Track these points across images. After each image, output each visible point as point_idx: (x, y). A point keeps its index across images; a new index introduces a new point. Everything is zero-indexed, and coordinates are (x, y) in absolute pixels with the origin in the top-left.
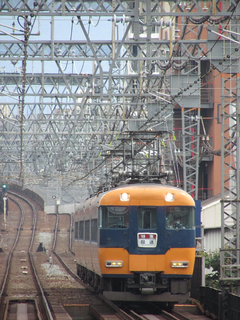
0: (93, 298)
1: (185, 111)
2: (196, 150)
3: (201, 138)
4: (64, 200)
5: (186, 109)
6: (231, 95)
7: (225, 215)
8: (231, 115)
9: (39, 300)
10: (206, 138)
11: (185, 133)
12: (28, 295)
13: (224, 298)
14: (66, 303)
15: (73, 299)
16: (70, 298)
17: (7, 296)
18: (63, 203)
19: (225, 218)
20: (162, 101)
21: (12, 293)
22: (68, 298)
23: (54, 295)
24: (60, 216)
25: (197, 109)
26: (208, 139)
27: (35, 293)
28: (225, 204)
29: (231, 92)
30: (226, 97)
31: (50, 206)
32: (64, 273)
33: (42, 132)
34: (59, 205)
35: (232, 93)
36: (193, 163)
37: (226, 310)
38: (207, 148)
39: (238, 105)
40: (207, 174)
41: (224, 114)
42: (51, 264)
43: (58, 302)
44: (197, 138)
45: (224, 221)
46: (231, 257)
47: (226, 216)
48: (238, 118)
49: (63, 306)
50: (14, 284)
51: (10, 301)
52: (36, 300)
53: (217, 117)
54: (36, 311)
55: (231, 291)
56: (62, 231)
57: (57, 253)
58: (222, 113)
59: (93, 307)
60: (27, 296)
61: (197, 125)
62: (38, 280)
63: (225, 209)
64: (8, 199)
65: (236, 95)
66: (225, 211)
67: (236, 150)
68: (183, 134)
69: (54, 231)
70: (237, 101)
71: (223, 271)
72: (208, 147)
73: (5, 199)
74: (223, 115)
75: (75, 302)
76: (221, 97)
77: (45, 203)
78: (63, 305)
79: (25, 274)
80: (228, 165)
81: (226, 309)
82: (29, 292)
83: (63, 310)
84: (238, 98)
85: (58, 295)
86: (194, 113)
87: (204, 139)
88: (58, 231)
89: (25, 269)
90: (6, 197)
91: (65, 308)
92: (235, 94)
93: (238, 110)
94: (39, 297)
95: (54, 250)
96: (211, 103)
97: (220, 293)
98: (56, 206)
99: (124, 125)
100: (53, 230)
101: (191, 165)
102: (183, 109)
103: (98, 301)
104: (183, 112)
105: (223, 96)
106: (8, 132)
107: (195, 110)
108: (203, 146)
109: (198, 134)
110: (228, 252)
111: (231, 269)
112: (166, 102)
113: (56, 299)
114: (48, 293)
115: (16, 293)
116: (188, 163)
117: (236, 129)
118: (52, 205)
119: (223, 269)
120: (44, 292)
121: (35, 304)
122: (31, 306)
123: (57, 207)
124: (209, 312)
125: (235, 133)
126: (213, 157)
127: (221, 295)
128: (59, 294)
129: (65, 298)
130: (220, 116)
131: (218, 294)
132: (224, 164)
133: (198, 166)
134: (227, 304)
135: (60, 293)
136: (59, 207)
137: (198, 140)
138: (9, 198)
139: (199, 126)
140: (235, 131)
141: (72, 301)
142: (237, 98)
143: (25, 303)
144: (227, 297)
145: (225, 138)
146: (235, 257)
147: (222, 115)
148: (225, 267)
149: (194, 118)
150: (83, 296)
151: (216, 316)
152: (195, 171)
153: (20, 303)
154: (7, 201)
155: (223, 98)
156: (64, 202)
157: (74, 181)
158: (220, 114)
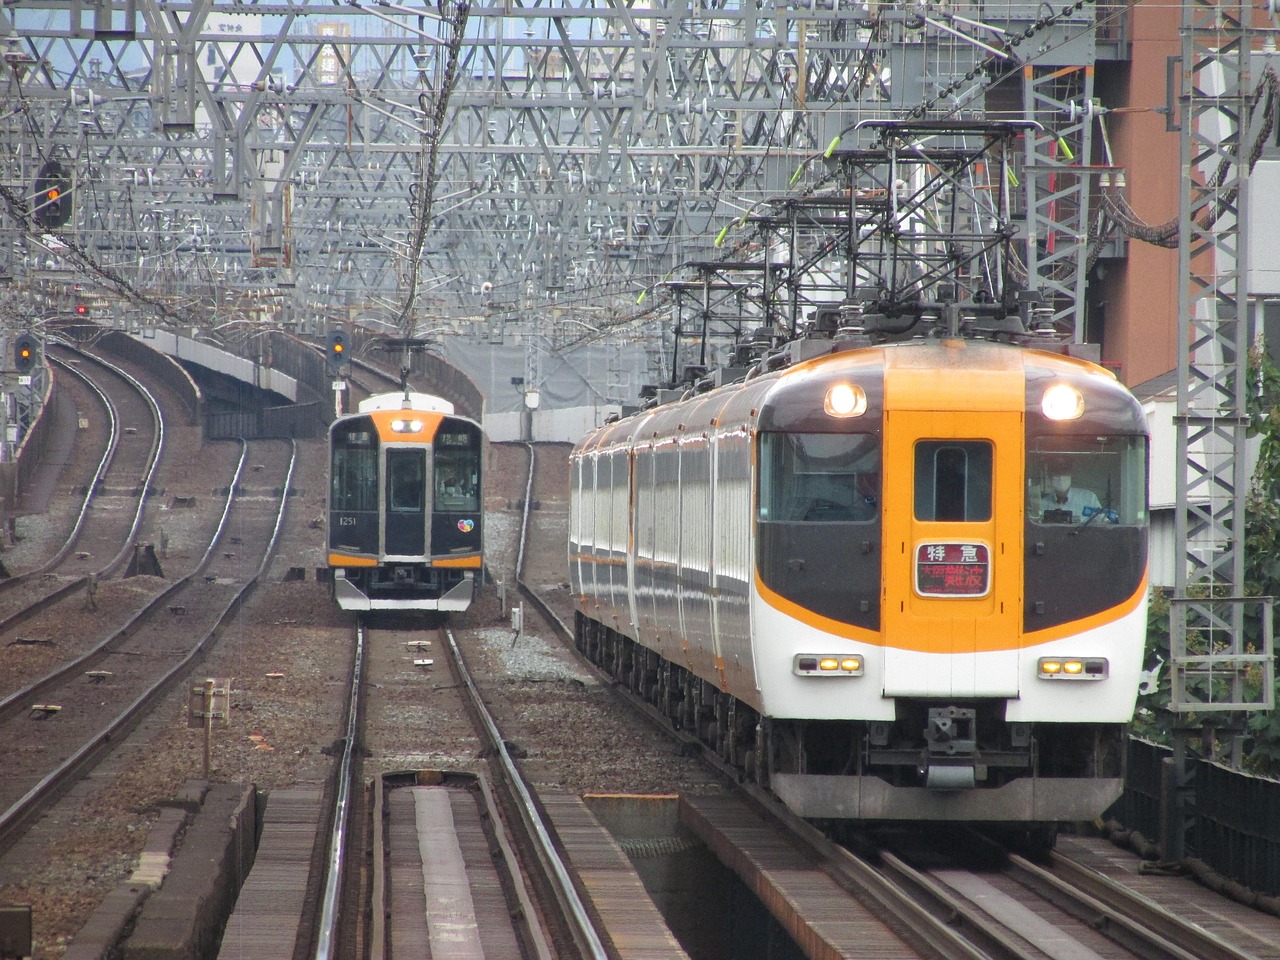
0: (690, 770)
1: (1036, 76)
2: (1075, 226)
3: (1095, 180)
4: (551, 389)
5: (1040, 70)
6: (1219, 23)
7: (1191, 470)
8: (1218, 100)
9: (489, 775)
10: (1112, 179)
11: (1036, 161)
12: (446, 753)
13: (1184, 778)
14: (593, 787)
15: (614, 773)
16: (605, 767)
17: (370, 755)
18: (552, 402)
19: (1189, 481)
20: (944, 35)
21: (387, 747)
22: (597, 769)
23: (543, 754)
24: (542, 451)
25: (1083, 71)
26: (1121, 183)
27: (471, 745)
28: (1193, 430)
29: (1219, 14)
30: (1202, 33)
31: (501, 411)
32: (569, 668)
33: (493, 142)
34: (535, 409)
35: (1225, 16)
36: (1065, 269)
37: (1192, 823)
38: (1120, 216)
39: (1243, 62)
40: (1103, 308)
41: (1191, 94)
42: (518, 633)
43: (563, 783)
44: (1079, 180)
45: (1189, 493)
46: (1211, 629)
47: (1193, 475)
48: (1244, 109)
49: (583, 800)
50: (388, 709)
51: (386, 778)
52: (480, 775)
53: (1165, 106)
54: (485, 816)
55: (1208, 751)
56: (549, 507)
57: (531, 589)
58: (1185, 90)
59: (693, 806)
60: (445, 759)
61: (1080, 132)
62: (474, 692)
63: (1190, 448)
64: (350, 386)
65: (1237, 24)
66: (1190, 456)
67: (1234, 228)
68: (1030, 162)
69: (521, 506)
70: (1240, 45)
71: (1180, 678)
72: (1123, 212)
73: (339, 386)
74: (1189, 98)
75: (624, 785)
76: (1182, 30)
77: (485, 401)
78: (581, 796)
79: (424, 668)
80: (1205, 284)
81: (1188, 817)
82: (448, 740)
83: (586, 815)
84: (1244, 34)
85: (557, 756)
86: (1068, 87)
87: (1105, 183)
88: (535, 506)
89: (420, 649)
90: (343, 378)
91: (590, 807)
92: (1232, 21)
93: (1243, 81)
94: (489, 763)
95: (522, 575)
96: (1122, 41)
97: (1167, 760)
98: (524, 414)
99: (798, 119)
100: (514, 501)
101: (1057, 277)
102: (1028, 71)
103: (706, 784)
104: (1029, 83)
105: (1188, 29)
106: (368, 144)
107: (1073, 73)
108: (1102, 207)
109: (1086, 161)
110: (1197, 607)
111: (1211, 672)
112: (959, 38)
113: (555, 771)
114: (523, 748)
115: (404, 747)
116: (1045, 271)
117: (1234, 152)
118: (505, 409)
119: (1180, 670)
120: (506, 744)
121: (478, 788)
122: (465, 797)
123: (529, 415)
124: (1121, 827)
125: (1229, 164)
126: (1126, 243)
127: (1173, 767)
128: (560, 750)
129: (586, 768)
130: (1177, 103)
131: (1160, 761)
132: (1189, 281)
133: (1082, 284)
134: (1193, 801)
135: (565, 747)
136: (535, 416)
137: (1084, 188)
138: (353, 382)
139: (1088, 133)
140: (1232, 158)
141: (614, 780)
142: (1239, 34)
143: (439, 784)
144: (1193, 773)
145: (1194, 184)
146: (1226, 627)
147: (1185, 99)
148: (1190, 664)
149: (1079, 108)
150: (650, 758)
151: (1151, 843)
152: (1071, 303)
153: (421, 783)
154: (345, 393)
155: (1188, 37)
156: (551, 400)
157: (602, 326)
158: (1177, 93)
